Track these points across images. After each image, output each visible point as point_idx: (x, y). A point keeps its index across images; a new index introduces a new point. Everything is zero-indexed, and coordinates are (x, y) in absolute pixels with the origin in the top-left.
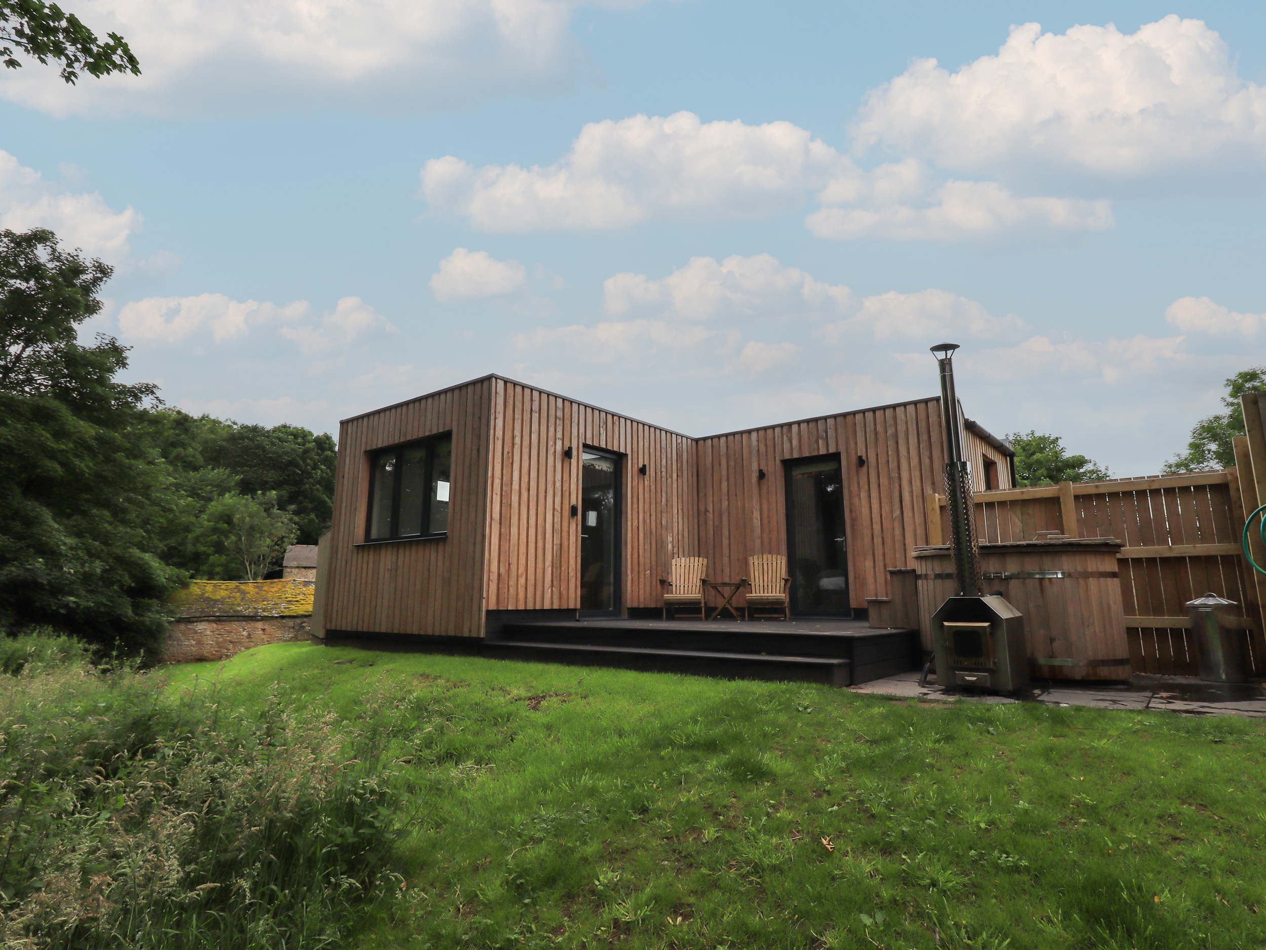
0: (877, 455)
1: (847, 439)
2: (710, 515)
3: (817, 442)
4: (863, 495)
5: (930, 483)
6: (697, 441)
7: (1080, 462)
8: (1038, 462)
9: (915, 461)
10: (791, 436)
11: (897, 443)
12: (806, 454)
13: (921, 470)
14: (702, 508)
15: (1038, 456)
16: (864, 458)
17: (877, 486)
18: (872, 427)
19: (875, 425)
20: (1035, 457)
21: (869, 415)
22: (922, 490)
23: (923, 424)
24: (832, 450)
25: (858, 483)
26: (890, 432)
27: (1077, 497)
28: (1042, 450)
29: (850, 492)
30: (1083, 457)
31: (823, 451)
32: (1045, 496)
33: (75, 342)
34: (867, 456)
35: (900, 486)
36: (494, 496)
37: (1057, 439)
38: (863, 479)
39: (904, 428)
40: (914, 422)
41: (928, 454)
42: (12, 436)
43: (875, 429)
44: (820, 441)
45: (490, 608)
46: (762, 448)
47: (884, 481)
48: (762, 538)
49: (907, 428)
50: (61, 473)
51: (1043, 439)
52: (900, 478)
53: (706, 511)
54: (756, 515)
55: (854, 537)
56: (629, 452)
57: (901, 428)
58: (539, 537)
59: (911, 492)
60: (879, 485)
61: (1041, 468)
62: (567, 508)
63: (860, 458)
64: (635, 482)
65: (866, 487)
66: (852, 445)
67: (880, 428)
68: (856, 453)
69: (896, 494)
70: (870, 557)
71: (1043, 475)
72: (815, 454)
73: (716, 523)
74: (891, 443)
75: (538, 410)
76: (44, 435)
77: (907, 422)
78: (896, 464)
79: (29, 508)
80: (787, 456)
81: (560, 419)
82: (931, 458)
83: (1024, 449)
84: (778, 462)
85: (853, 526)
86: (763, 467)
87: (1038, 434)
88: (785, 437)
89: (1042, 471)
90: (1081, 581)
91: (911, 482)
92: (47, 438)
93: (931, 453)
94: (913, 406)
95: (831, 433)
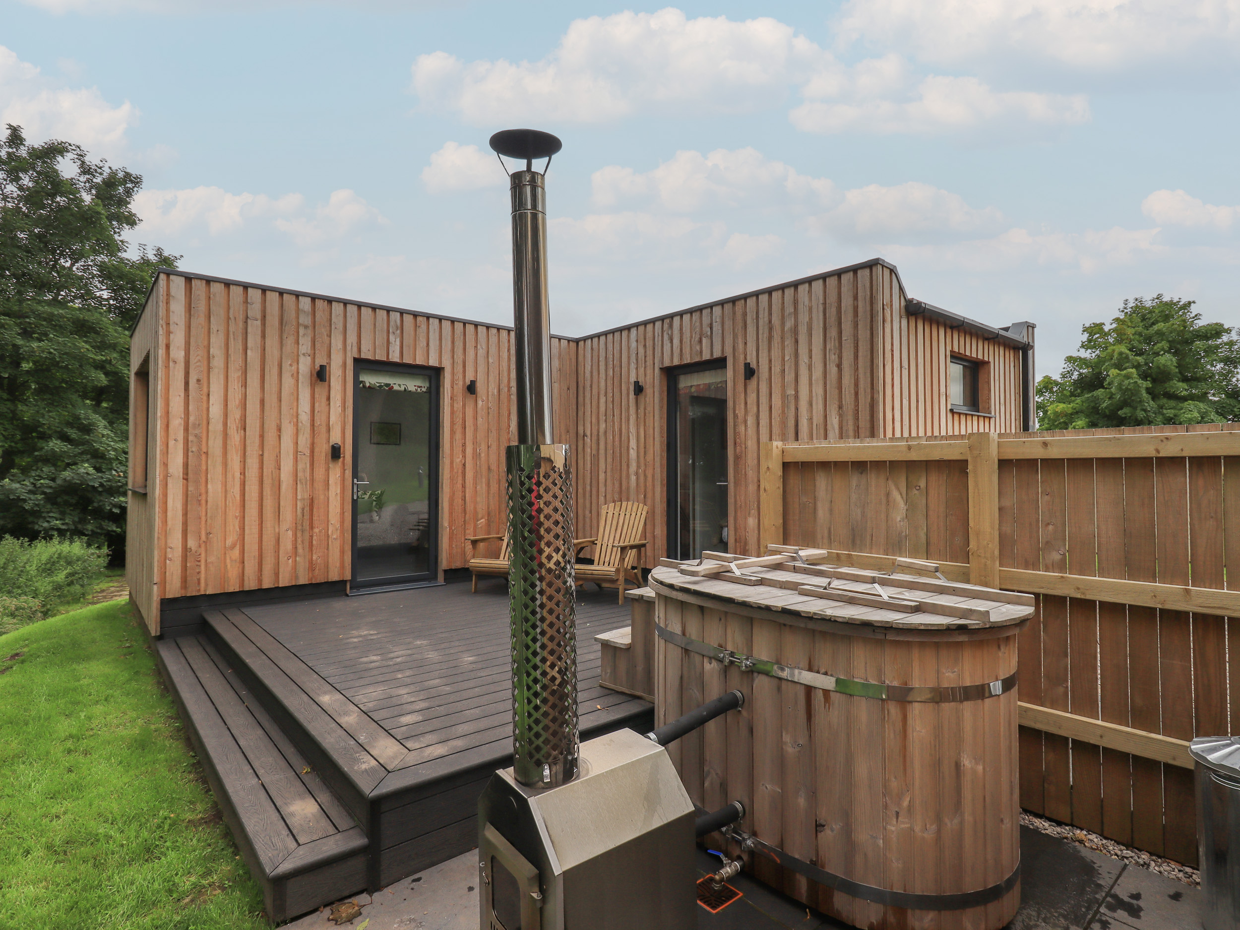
0: (770, 361)
1: (735, 337)
2: (588, 440)
3: (700, 341)
4: (751, 421)
5: (836, 406)
6: (577, 341)
7: (1217, 331)
8: (1160, 333)
9: (818, 373)
10: (672, 333)
11: (797, 341)
12: (687, 360)
13: (825, 384)
14: (581, 432)
15: (1160, 326)
16: (753, 365)
17: (768, 409)
18: (766, 319)
19: (770, 314)
20: (1156, 327)
21: (764, 298)
22: (826, 417)
23: (832, 312)
24: (717, 354)
25: (746, 403)
26: (789, 324)
27: (1004, 464)
28: (1166, 318)
29: (735, 416)
30: (1222, 325)
31: (706, 356)
32: (946, 458)
33: (123, 255)
34: (758, 362)
35: (797, 409)
36: (171, 443)
37: (1190, 303)
38: (752, 397)
39: (807, 319)
40: (821, 308)
41: (837, 361)
42: (55, 350)
43: (770, 322)
44: (704, 341)
45: (169, 595)
46: (641, 351)
47: (777, 401)
48: (637, 474)
49: (811, 319)
50: (106, 382)
51: (1171, 304)
52: (797, 397)
53: (585, 435)
54: (633, 443)
55: (736, 484)
56: (446, 364)
57: (803, 318)
58: (267, 491)
59: (811, 419)
60: (771, 407)
61: (1162, 340)
62: (323, 449)
63: (747, 366)
64: (458, 406)
65: (755, 409)
66: (741, 346)
67: (776, 320)
68: (745, 358)
69: (791, 423)
70: (754, 512)
71: (1163, 349)
72: (697, 359)
73: (594, 452)
74: (789, 342)
75: (259, 316)
76: (83, 346)
77: (810, 309)
78: (793, 375)
79: (82, 416)
80: (667, 363)
81: (306, 327)
82: (839, 366)
83: (1143, 319)
84: (657, 371)
85: (736, 464)
86: (641, 380)
87: (1166, 299)
88: (665, 334)
89: (1165, 344)
90: (893, 709)
91: (811, 404)
92: (88, 350)
93: (840, 358)
94: (821, 282)
95: (717, 327)
